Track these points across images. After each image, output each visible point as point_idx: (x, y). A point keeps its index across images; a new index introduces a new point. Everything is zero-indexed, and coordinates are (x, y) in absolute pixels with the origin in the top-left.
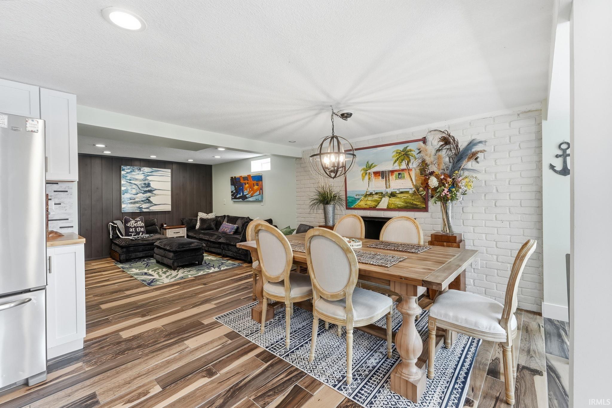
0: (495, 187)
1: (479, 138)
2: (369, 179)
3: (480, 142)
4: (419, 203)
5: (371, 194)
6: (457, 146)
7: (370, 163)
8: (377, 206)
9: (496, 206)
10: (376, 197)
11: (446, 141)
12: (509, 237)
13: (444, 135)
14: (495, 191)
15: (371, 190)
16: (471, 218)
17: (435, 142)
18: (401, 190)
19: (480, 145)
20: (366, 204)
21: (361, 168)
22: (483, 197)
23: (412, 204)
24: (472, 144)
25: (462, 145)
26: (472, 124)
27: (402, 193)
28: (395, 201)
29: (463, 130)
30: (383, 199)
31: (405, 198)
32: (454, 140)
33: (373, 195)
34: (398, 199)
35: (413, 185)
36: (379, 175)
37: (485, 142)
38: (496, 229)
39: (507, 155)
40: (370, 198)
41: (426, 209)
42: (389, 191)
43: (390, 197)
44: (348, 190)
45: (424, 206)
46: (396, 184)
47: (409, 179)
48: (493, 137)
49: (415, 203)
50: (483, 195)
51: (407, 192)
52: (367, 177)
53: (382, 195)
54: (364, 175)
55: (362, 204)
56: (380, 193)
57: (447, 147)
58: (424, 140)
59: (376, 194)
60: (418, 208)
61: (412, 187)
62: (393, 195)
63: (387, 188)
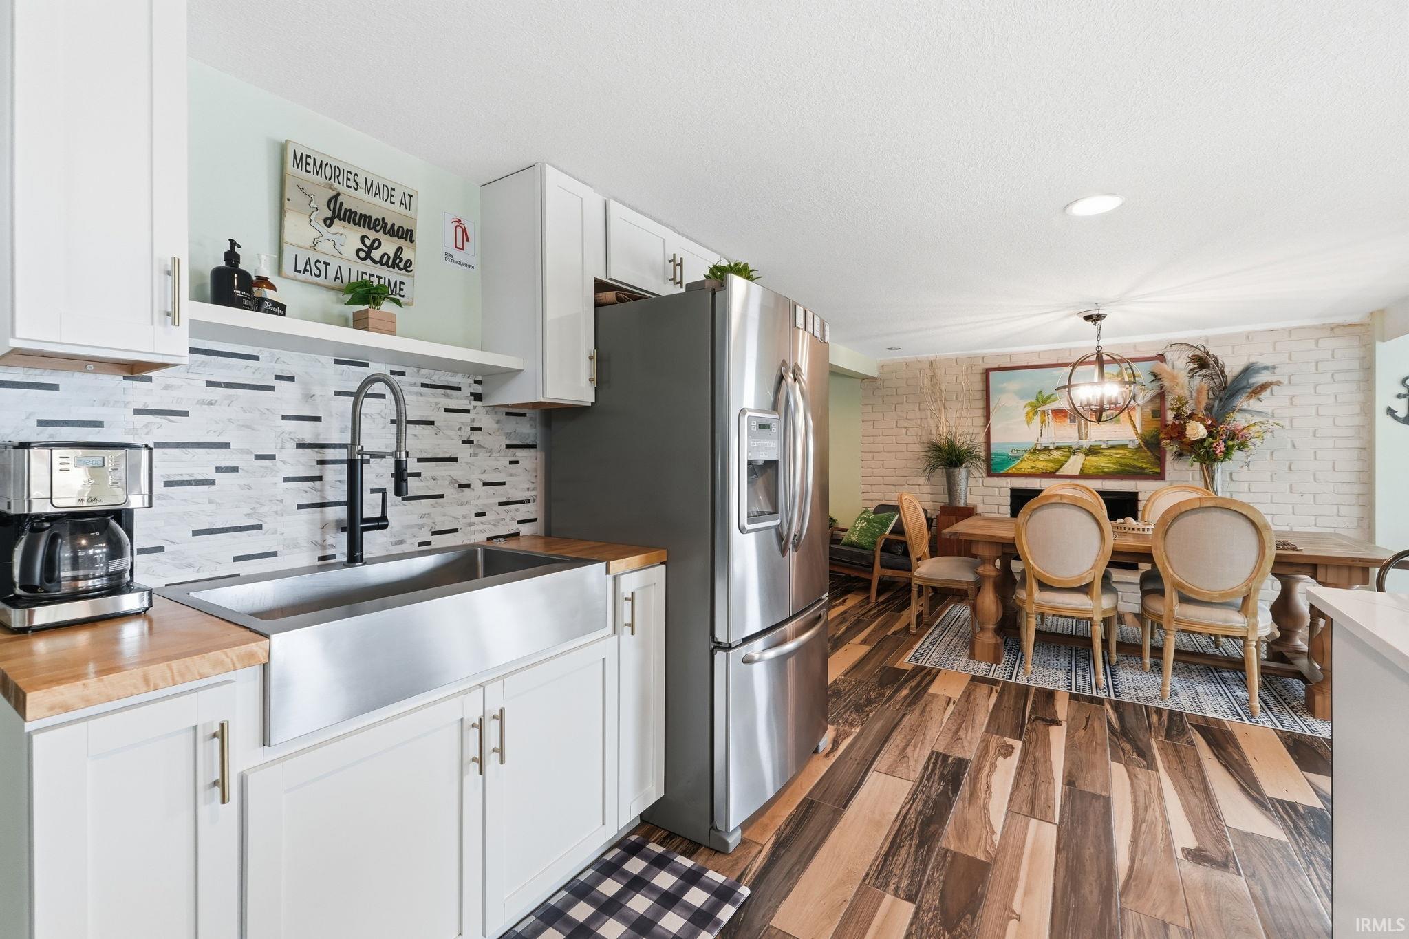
0: (1289, 440)
1: (1263, 361)
2: (1043, 422)
3: (1266, 368)
4: (1148, 466)
5: (1046, 449)
6: (1222, 372)
7: (1046, 395)
8: (1057, 470)
9: (1291, 470)
10: (1057, 455)
11: (1202, 362)
12: (1313, 518)
13: (1197, 353)
14: (1289, 446)
15: (1045, 441)
16: (1246, 489)
17: (1180, 364)
18: (1111, 443)
19: (1265, 372)
20: (1033, 468)
21: (1023, 403)
22: (1268, 457)
23: (1134, 466)
24: (1248, 371)
25: (1232, 368)
26: (1250, 338)
27: (1113, 447)
28: (1097, 461)
29: (1233, 347)
30: (1073, 458)
31: (1118, 456)
32: (1217, 362)
33: (1050, 450)
34: (1104, 459)
35: (1137, 434)
36: (1066, 416)
37: (1274, 368)
38: (1291, 506)
39: (1313, 391)
40: (1042, 457)
41: (1160, 476)
42: (1086, 444)
43: (1087, 455)
44: (992, 441)
45: (1158, 470)
46: (1099, 434)
47: (1129, 424)
48: (1287, 361)
49: (1140, 465)
50: (1269, 452)
51: (1124, 447)
52: (1037, 419)
53: (1070, 451)
54: (1031, 414)
55: (1026, 466)
56: (1065, 447)
57: (1204, 372)
58: (1161, 358)
59: (1058, 448)
60: (1146, 474)
61: (1135, 437)
62: (1092, 451)
63: (1080, 438)
